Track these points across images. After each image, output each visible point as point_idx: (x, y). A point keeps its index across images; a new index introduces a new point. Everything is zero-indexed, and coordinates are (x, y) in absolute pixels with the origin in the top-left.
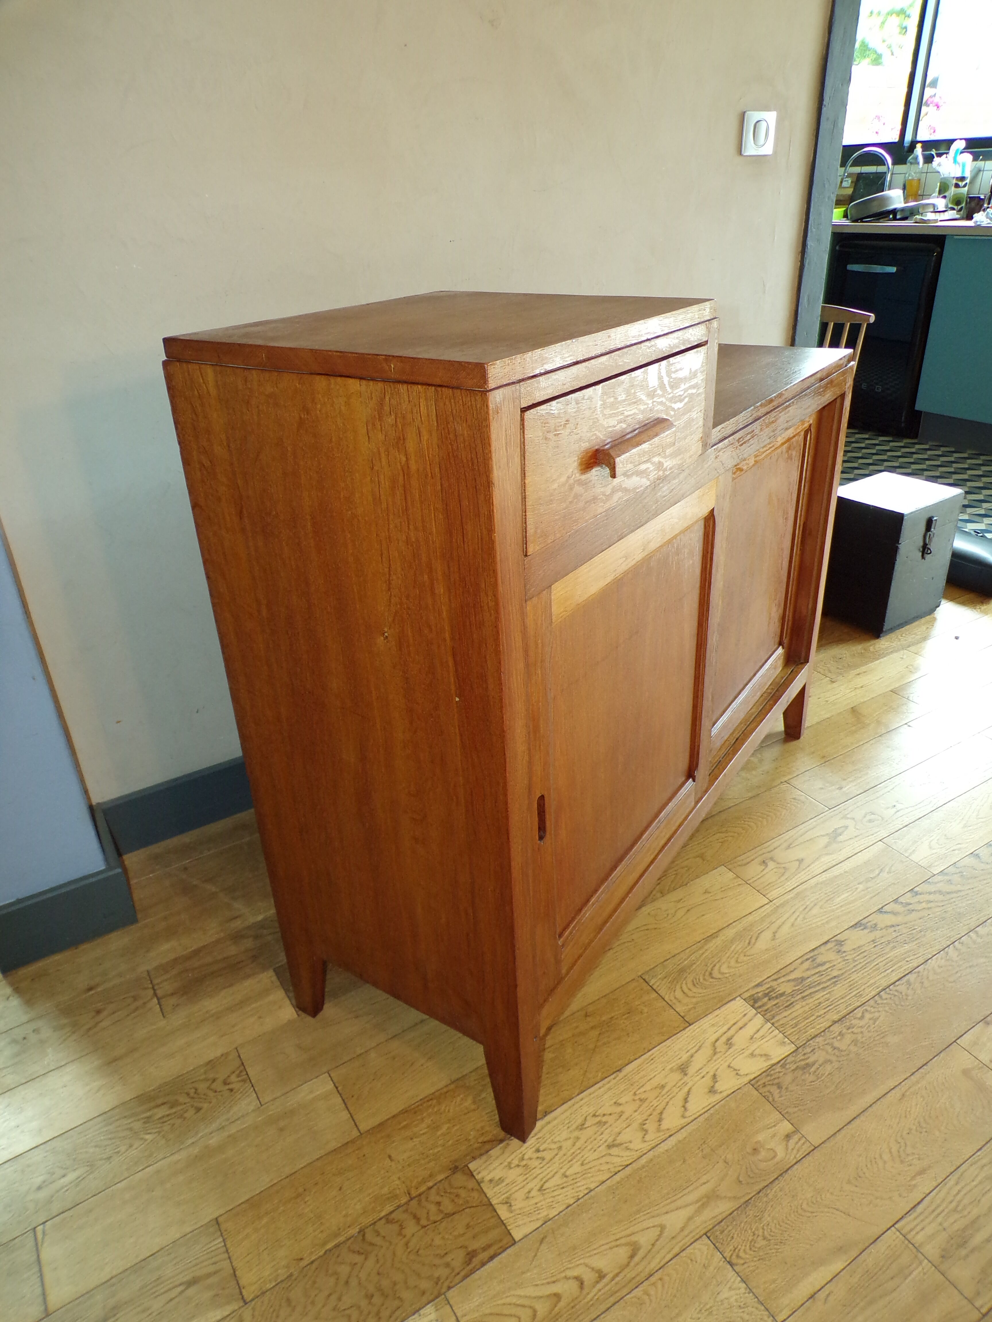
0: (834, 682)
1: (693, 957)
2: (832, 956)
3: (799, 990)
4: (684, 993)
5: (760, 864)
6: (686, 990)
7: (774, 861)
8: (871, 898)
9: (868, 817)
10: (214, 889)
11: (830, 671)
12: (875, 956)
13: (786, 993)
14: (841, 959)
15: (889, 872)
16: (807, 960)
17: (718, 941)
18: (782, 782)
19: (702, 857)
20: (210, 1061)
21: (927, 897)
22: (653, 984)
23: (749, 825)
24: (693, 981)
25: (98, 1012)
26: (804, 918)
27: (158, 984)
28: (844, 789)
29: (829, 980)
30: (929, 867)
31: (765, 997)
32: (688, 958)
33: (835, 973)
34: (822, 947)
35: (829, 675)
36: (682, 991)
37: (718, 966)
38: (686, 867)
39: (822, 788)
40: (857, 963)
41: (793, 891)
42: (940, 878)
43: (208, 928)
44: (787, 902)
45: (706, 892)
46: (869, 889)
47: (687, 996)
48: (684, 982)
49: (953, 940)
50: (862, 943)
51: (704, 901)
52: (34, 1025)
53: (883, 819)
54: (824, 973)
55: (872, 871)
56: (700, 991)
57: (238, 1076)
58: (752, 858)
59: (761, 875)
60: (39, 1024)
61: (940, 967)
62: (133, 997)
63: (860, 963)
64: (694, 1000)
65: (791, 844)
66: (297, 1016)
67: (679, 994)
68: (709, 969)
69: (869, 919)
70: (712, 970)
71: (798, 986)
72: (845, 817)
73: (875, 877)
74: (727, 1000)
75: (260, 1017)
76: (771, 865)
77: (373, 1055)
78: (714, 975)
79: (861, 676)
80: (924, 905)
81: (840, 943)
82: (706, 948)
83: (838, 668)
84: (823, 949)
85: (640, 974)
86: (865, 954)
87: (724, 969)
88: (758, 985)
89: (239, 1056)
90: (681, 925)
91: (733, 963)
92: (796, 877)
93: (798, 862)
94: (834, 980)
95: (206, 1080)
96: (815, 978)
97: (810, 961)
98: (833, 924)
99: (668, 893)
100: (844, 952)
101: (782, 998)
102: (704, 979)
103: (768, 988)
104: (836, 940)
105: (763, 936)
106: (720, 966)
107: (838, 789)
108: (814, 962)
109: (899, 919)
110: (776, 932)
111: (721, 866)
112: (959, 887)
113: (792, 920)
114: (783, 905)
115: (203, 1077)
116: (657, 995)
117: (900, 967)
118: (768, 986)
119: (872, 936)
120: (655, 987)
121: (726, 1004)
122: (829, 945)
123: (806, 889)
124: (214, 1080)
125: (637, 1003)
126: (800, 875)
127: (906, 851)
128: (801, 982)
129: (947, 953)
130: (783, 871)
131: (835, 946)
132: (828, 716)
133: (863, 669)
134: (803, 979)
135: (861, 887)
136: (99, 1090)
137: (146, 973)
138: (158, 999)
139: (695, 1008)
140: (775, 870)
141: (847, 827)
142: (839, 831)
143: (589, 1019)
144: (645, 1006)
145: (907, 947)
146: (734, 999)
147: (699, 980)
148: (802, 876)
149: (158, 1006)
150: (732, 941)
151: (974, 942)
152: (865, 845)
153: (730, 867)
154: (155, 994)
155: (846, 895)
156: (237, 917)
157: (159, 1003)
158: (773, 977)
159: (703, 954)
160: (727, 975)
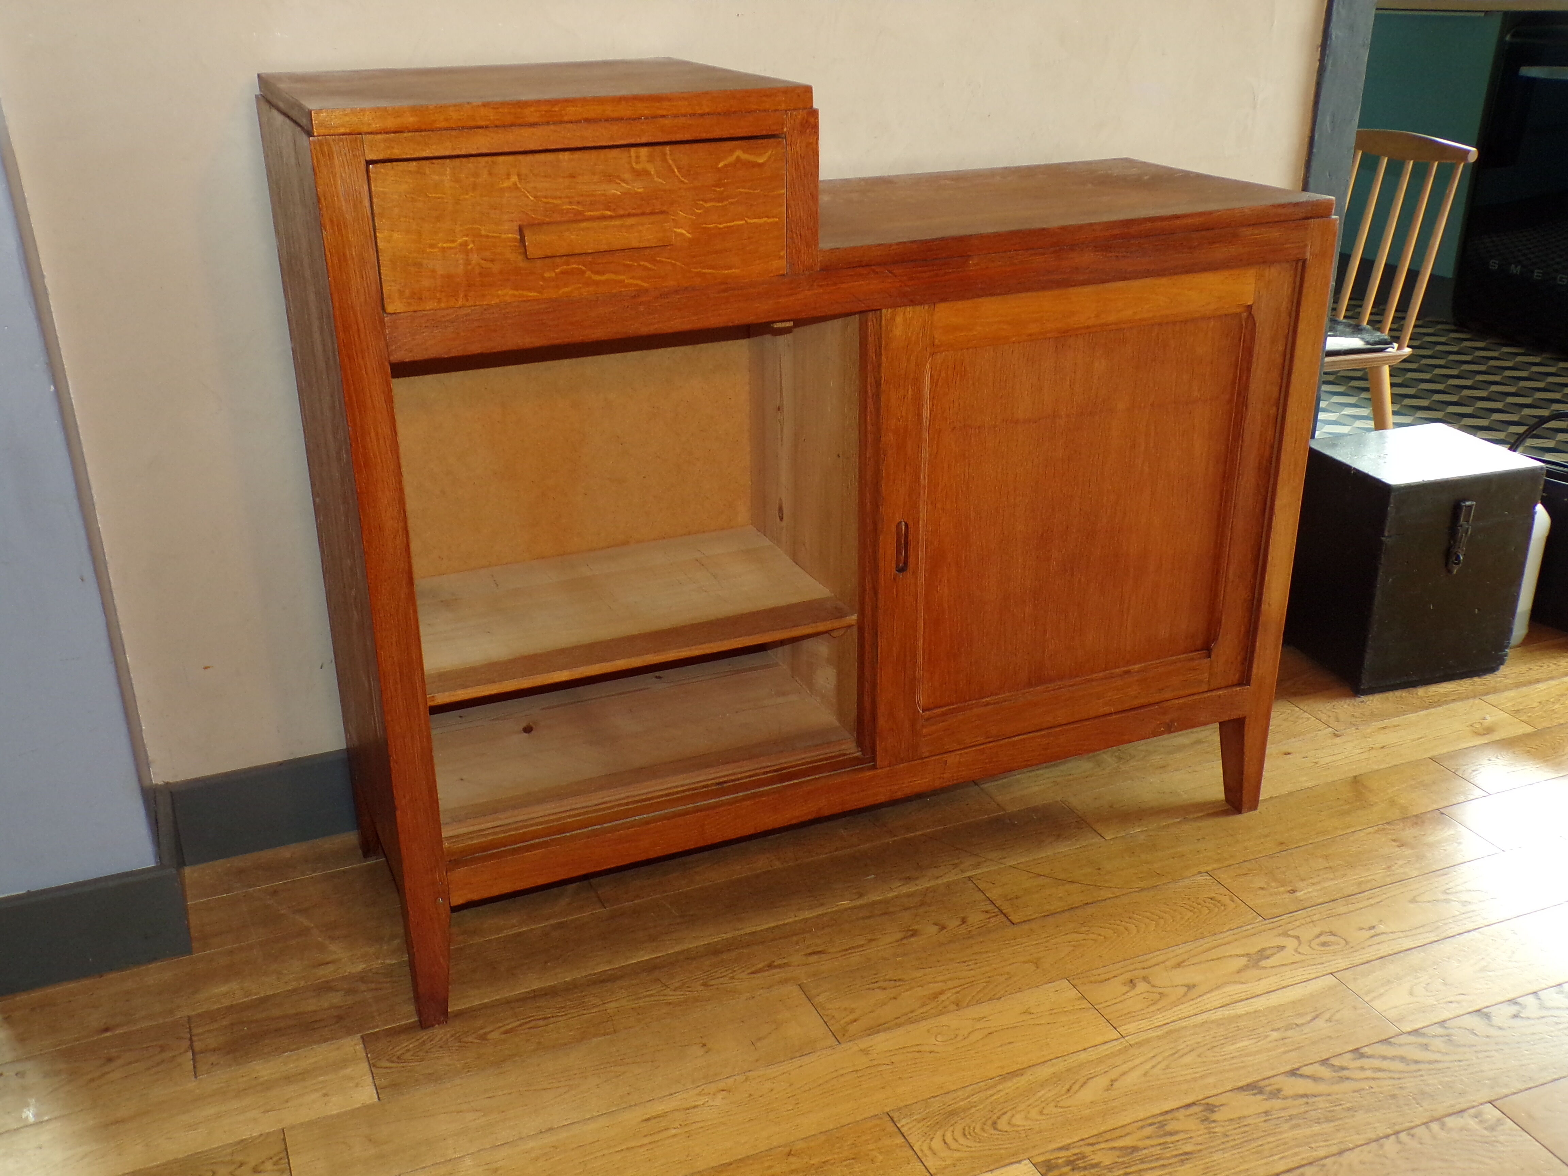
0: (1336, 736)
1: (975, 1098)
2: (1192, 1124)
3: (1123, 1163)
4: (945, 1143)
5: (1125, 984)
6: (949, 1139)
7: (1148, 982)
8: (1285, 1052)
9: (1323, 939)
10: (306, 922)
11: (1337, 720)
12: (1262, 1134)
13: (1102, 1165)
14: (1206, 1131)
15: (1329, 1020)
16: (1151, 1125)
17: (1021, 1082)
18: (1200, 873)
19: (1036, 963)
20: (243, 1141)
21: (1377, 1063)
22: (903, 1126)
23: (1126, 929)
24: (964, 1129)
25: (110, 1060)
26: (1168, 1067)
27: (198, 1035)
28: (1298, 894)
29: (1176, 1156)
30: (1399, 1021)
31: (1068, 1165)
32: (968, 1097)
33: (1189, 1148)
34: (1182, 1110)
35: (1334, 724)
36: (944, 1140)
37: (1009, 1114)
38: (1008, 973)
39: (1262, 889)
40: (1227, 1139)
41: (1165, 1027)
42: (1412, 1039)
43: (285, 972)
44: (1148, 1041)
45: (1027, 1012)
46: (1286, 1041)
47: (949, 1148)
48: (951, 1128)
49: (1397, 1128)
50: (1246, 1112)
51: (1018, 1024)
52: (19, 1067)
53: (1347, 943)
54: (1170, 1145)
55: (1300, 1015)
56: (973, 1144)
57: (275, 1164)
58: (1115, 973)
59: (1122, 998)
60: (28, 1066)
61: (1362, 1163)
62: (161, 1046)
63: (1234, 1140)
64: (957, 1155)
65: (1184, 962)
66: (376, 1100)
67: (937, 1144)
68: (995, 1117)
69: (1272, 1081)
70: (999, 1118)
71: (1123, 1157)
72: (1285, 934)
73: (1303, 1025)
74: (1007, 1161)
75: (326, 1095)
76: (1142, 987)
77: (468, 1162)
78: (999, 1127)
79: (1387, 731)
80: (1369, 1074)
81: (1211, 1108)
82: (1000, 1087)
83: (1353, 716)
84: (1181, 1114)
85: (887, 1109)
86: (1247, 1129)
87: (1018, 1120)
88: (1060, 1149)
89: (284, 1139)
90: (973, 1052)
91: (1034, 1113)
92: (1175, 1009)
93: (1186, 989)
94: (1183, 1157)
95: (232, 1162)
96: (1157, 1150)
97: (1155, 1126)
98: (1211, 1080)
99: (968, 1006)
100: (1214, 1121)
101: (1092, 1171)
102: (983, 1129)
103: (1075, 1155)
104: (1207, 1104)
105: (1091, 1084)
106: (1013, 1116)
107: (1289, 892)
108: (1162, 1129)
109: (1322, 1088)
110: (1116, 1080)
111: (1062, 979)
112: (1438, 1057)
113: (1148, 1066)
114: (1140, 1044)
115: (229, 1158)
116: (903, 1140)
117: (1296, 1154)
118: (1077, 1151)
119: (1267, 1105)
120: (903, 1130)
121: (1002, 1167)
122: (1195, 1109)
123: (1185, 1028)
124: (241, 1164)
125: (870, 1147)
126: (1182, 1006)
127: (1368, 992)
128: (1132, 1153)
129: (1382, 1146)
130: (1157, 996)
131: (1203, 1111)
132: (1310, 784)
133: (1395, 721)
134: (1135, 1149)
135: (1275, 1035)
136: (82, 1158)
137: (186, 1019)
138: (194, 1054)
139: (954, 1165)
140: (1145, 995)
141: (1282, 948)
142: (1269, 952)
143: (792, 1159)
144: (881, 1153)
145: (1317, 1128)
146: (1019, 1162)
147: (974, 1128)
148: (1186, 1009)
149: (191, 1062)
150: (1043, 1084)
151: (1434, 1137)
152: (1303, 977)
153: (1074, 982)
154: (191, 1047)
155: (1245, 1043)
156: (328, 963)
157: (194, 1060)
158: (1091, 1141)
159: (992, 1095)
160: (1019, 1129)
